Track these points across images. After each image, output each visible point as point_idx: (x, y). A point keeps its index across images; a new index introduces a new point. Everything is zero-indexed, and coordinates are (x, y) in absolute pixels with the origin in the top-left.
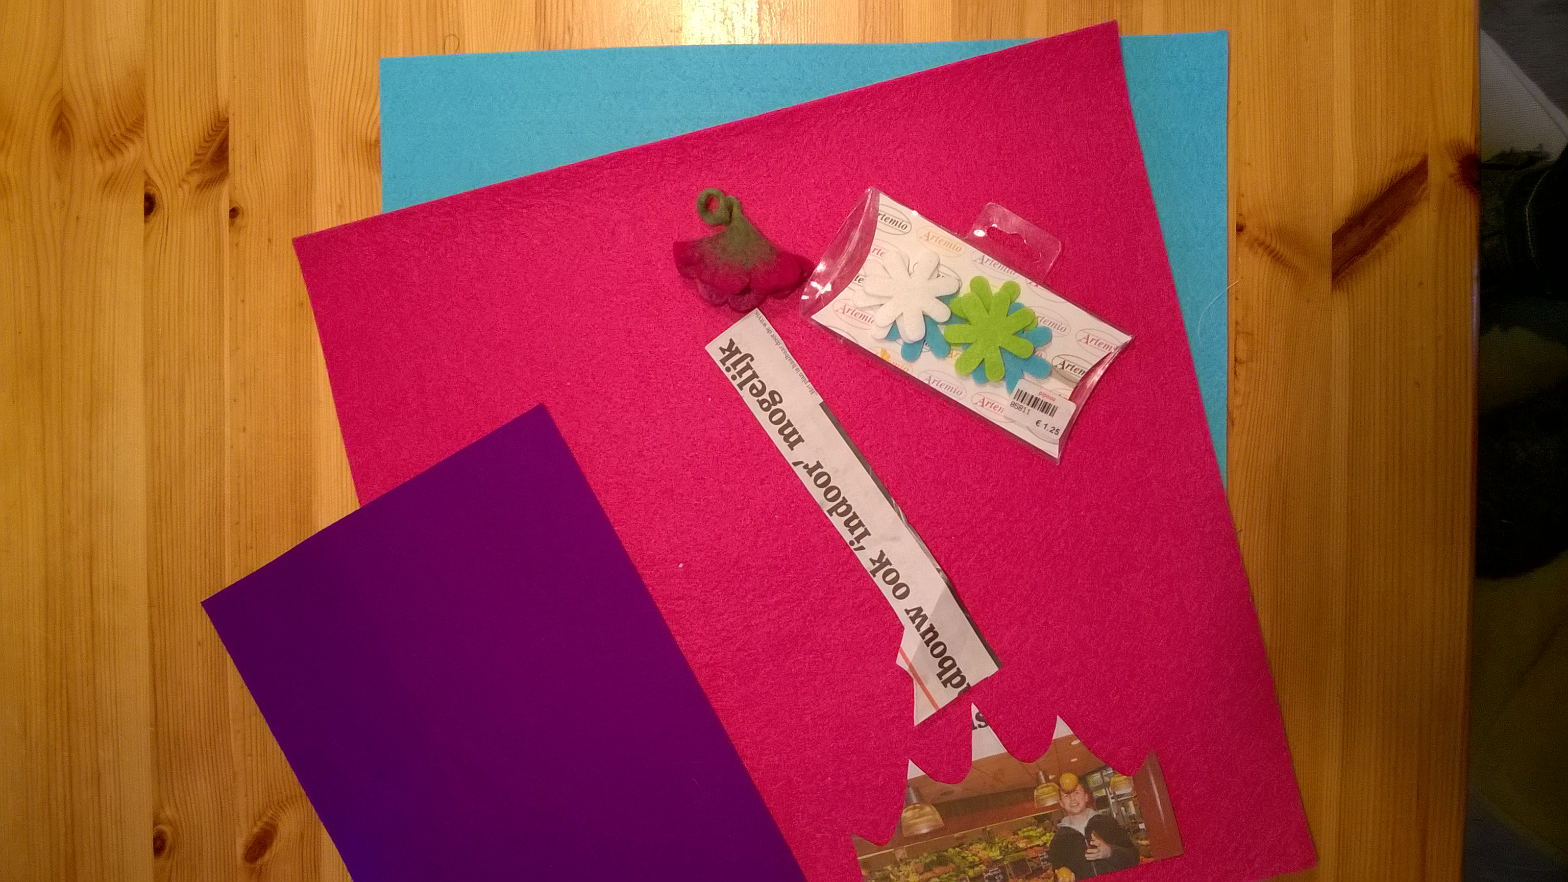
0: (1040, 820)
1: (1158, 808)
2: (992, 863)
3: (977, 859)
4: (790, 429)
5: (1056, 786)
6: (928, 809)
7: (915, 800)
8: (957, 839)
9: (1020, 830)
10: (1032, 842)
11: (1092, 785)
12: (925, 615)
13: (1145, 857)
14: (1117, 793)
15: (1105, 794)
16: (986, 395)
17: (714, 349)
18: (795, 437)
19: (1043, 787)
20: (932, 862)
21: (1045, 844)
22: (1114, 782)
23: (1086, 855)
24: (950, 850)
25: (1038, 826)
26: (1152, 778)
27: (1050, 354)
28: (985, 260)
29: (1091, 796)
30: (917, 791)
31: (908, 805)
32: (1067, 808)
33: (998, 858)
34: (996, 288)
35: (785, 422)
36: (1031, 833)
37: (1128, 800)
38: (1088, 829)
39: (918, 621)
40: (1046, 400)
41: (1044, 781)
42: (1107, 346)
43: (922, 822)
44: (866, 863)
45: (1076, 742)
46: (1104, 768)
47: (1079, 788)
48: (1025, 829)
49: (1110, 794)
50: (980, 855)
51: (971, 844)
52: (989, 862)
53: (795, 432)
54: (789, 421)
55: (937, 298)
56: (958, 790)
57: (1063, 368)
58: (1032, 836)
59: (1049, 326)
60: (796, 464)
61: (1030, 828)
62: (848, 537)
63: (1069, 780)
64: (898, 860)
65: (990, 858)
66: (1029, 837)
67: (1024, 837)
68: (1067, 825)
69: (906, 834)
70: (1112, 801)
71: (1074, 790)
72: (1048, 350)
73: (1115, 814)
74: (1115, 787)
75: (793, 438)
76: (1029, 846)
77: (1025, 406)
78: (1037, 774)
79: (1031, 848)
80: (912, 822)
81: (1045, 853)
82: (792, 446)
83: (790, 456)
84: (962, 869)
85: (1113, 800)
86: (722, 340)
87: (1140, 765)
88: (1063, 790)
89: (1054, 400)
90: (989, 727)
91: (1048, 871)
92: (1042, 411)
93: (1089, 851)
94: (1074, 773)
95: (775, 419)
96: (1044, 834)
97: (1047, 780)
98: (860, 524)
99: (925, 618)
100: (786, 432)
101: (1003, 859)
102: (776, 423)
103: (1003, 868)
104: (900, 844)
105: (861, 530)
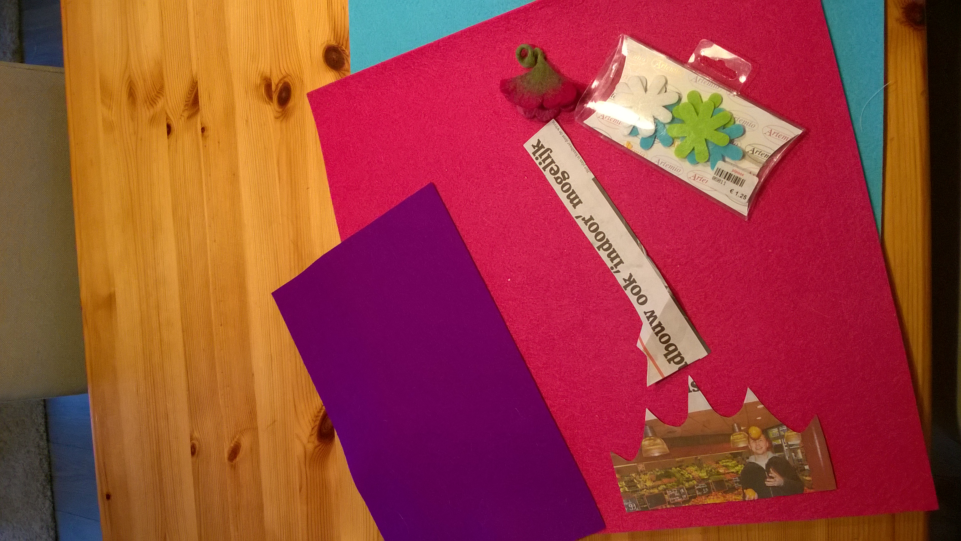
0: (734, 456)
1: (818, 456)
2: (701, 480)
3: (691, 477)
4: (574, 196)
5: (746, 434)
6: (659, 441)
7: (650, 435)
8: (678, 462)
9: (721, 461)
10: (729, 470)
11: (771, 436)
12: (656, 316)
13: (808, 488)
14: (789, 443)
15: (781, 443)
16: (697, 172)
17: (529, 146)
18: (577, 200)
19: (737, 435)
20: (661, 475)
21: (737, 472)
22: (787, 436)
23: (766, 483)
24: (674, 468)
25: (733, 460)
26: (815, 436)
27: (743, 143)
28: (698, 79)
29: (770, 443)
30: (651, 428)
31: (646, 437)
32: (754, 449)
33: (706, 477)
34: (705, 98)
35: (571, 191)
36: (728, 464)
37: (798, 448)
38: (768, 465)
39: (651, 319)
40: (737, 175)
41: (737, 430)
42: (785, 137)
43: (654, 449)
44: (619, 471)
45: (761, 406)
46: (781, 425)
47: (762, 437)
48: (724, 461)
49: (785, 443)
50: (693, 474)
51: (688, 467)
52: (698, 479)
53: (577, 197)
54: (573, 190)
55: (664, 106)
56: (678, 430)
57: (753, 153)
58: (729, 466)
59: (743, 124)
60: (577, 217)
61: (727, 460)
62: (609, 264)
63: (755, 431)
64: (639, 471)
65: (700, 477)
66: (726, 466)
67: (724, 466)
68: (753, 461)
69: (644, 455)
70: (785, 448)
71: (758, 438)
72: (742, 142)
73: (787, 457)
74: (787, 440)
75: (576, 201)
76: (726, 472)
77: (722, 179)
78: (733, 425)
79: (728, 473)
80: (648, 448)
81: (737, 478)
82: (575, 206)
83: (574, 212)
84: (681, 481)
85: (787, 448)
86: (533, 141)
87: (806, 425)
88: (751, 438)
89: (743, 175)
90: (700, 391)
91: (739, 490)
92: (734, 183)
93: (768, 480)
94: (759, 427)
95: (564, 189)
96: (737, 466)
97: (740, 430)
98: (617, 256)
99: (656, 317)
100: (571, 197)
101: (708, 479)
102: (565, 192)
103: (708, 484)
104: (641, 462)
105: (617, 260)
